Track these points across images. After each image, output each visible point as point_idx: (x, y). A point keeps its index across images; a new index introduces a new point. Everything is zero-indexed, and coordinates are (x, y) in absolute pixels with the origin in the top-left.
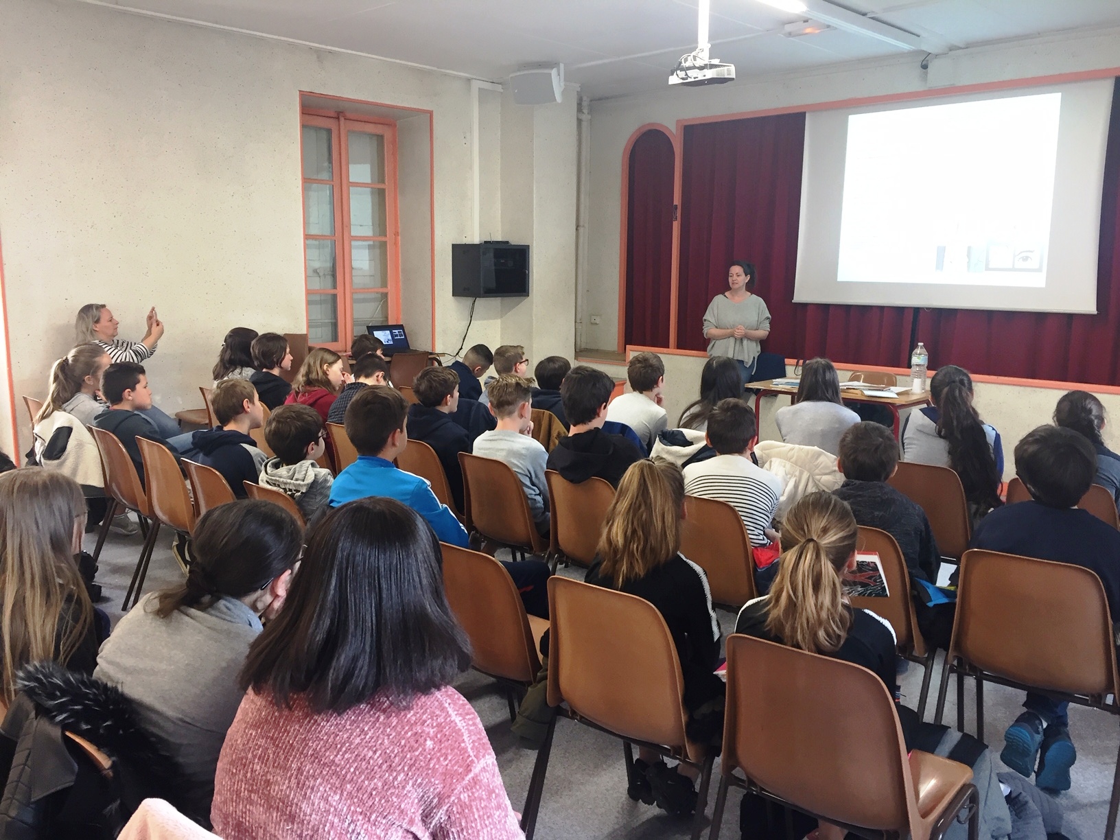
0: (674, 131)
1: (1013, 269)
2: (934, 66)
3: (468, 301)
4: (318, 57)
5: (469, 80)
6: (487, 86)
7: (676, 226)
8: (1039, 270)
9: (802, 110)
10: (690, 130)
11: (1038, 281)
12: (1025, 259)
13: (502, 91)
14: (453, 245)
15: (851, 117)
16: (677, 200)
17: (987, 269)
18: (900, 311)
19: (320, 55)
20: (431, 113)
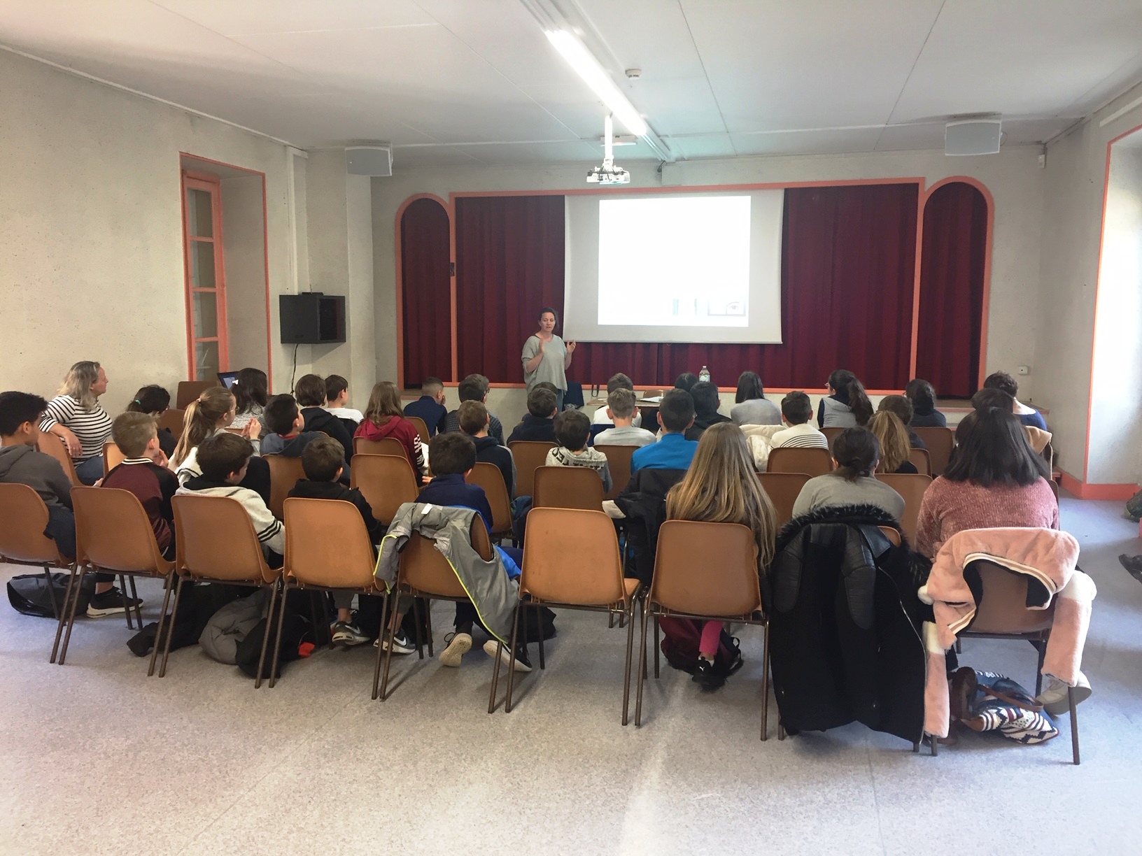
0: (447, 201)
1: (727, 315)
2: (665, 170)
3: (291, 347)
4: (191, 121)
5: (285, 146)
6: (298, 152)
7: (453, 280)
8: (744, 315)
9: (562, 194)
10: (460, 202)
11: (743, 322)
12: (734, 307)
13: (307, 157)
14: (280, 296)
15: (602, 202)
16: (453, 259)
17: (709, 315)
18: (647, 346)
19: (192, 118)
20: (263, 175)
